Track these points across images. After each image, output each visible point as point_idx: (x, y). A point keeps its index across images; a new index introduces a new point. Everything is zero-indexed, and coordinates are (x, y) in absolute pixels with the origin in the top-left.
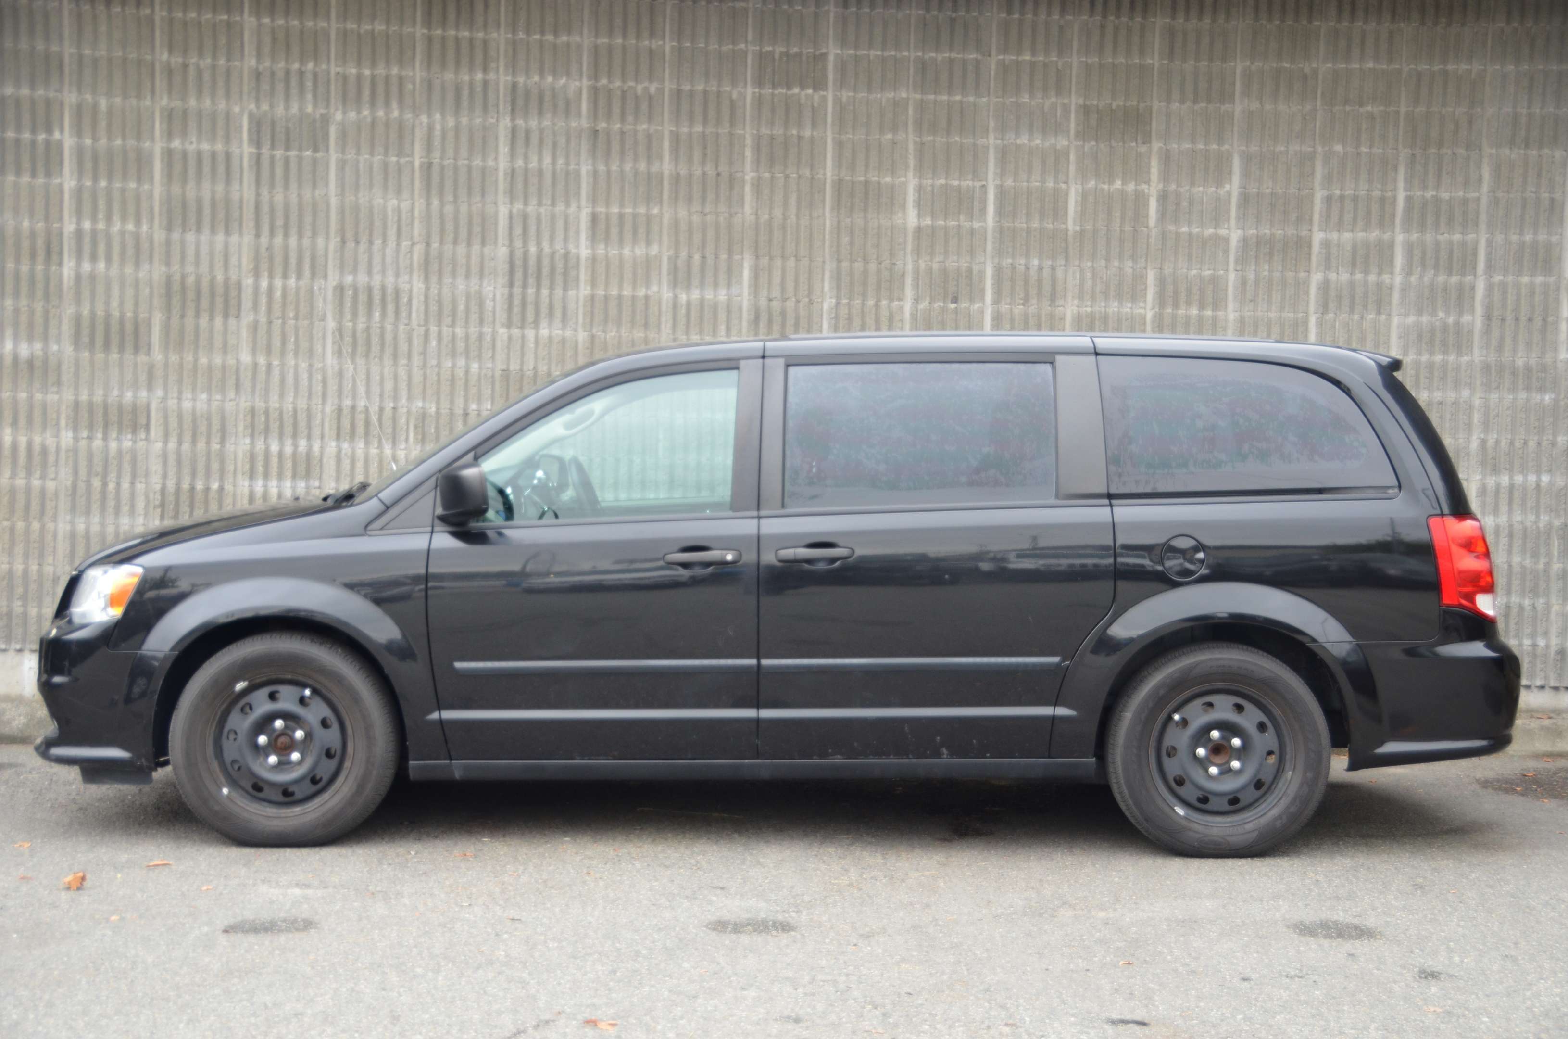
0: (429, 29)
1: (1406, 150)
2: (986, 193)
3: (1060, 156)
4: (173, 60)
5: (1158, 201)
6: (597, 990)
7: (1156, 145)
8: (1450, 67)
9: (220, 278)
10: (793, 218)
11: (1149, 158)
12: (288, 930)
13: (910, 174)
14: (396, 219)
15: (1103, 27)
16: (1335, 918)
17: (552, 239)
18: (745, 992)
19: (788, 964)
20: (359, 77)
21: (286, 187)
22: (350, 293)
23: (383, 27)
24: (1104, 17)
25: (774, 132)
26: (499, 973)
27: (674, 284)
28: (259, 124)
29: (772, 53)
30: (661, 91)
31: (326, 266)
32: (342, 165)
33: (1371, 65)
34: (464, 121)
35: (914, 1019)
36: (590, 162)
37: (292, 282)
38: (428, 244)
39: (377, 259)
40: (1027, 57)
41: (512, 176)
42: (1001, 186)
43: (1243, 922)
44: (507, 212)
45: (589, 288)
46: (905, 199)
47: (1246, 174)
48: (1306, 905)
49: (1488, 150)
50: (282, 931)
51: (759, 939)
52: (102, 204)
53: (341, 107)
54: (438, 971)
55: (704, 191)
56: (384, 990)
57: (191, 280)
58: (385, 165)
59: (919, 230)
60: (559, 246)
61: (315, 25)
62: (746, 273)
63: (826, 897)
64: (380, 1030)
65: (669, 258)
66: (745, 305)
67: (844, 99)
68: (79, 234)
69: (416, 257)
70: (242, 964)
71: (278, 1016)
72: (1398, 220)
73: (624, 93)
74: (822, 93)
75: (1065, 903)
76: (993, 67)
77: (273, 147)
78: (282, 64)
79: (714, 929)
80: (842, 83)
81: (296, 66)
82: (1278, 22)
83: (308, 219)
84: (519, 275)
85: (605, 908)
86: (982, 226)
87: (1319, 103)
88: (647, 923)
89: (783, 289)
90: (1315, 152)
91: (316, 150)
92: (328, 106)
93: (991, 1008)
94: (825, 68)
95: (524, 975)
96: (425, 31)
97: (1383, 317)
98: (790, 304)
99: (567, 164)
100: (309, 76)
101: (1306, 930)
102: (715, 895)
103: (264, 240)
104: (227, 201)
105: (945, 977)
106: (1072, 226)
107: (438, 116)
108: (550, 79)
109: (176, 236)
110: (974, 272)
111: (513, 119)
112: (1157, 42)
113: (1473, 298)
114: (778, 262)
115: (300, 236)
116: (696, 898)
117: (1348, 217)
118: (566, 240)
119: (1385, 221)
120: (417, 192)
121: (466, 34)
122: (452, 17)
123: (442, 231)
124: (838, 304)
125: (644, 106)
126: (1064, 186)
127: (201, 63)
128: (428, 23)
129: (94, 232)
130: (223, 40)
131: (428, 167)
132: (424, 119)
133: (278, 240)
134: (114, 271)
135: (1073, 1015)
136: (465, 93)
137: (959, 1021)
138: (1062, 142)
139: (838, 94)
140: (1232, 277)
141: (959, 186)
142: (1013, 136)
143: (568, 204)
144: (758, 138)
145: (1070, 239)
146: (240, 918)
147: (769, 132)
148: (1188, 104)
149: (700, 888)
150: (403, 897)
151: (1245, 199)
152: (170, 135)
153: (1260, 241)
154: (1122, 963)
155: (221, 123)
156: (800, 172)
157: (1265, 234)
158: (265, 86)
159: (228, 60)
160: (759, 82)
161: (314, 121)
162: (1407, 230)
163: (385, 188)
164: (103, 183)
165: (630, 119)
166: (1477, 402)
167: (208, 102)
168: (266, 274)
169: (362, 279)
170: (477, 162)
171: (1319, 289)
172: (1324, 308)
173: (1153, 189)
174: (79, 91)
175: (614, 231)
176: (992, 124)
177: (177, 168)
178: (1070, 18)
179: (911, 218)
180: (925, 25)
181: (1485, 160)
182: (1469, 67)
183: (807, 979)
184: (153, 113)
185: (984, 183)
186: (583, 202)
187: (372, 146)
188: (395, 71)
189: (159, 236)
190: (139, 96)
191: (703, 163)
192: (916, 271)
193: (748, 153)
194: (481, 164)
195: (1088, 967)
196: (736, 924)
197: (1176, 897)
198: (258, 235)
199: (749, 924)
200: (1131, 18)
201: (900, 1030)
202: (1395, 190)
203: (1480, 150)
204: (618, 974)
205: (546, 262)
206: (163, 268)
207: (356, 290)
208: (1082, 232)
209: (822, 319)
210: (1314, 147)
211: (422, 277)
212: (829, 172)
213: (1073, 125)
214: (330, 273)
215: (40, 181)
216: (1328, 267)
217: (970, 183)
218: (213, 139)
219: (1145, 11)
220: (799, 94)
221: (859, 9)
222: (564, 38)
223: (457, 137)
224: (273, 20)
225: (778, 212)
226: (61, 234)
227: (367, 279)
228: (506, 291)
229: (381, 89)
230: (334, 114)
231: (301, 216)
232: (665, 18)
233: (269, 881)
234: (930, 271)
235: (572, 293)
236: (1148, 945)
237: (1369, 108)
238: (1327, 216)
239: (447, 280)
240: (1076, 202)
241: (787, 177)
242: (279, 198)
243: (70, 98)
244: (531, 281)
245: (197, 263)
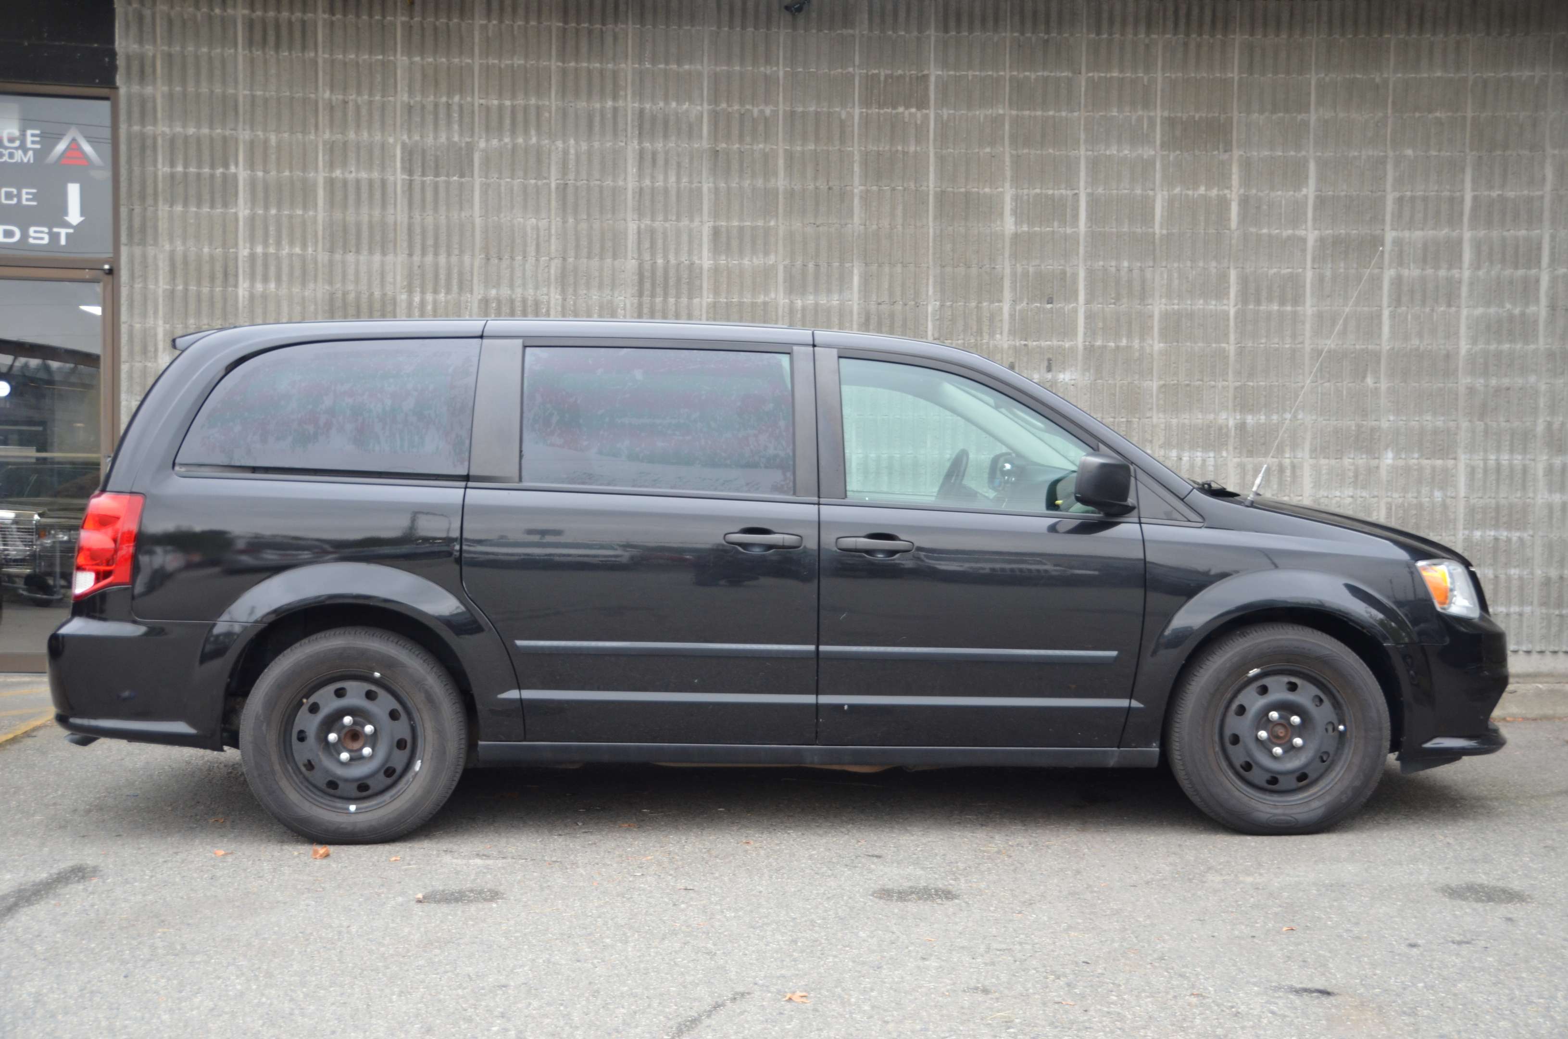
0: (564, 62)
1: (1473, 153)
2: (1078, 201)
3: (1148, 165)
4: (334, 98)
5: (1239, 205)
6: (783, 961)
7: (1237, 153)
8: (1514, 74)
9: (377, 294)
10: (900, 227)
11: (1231, 165)
12: (476, 900)
13: (1007, 185)
14: (535, 236)
15: (1186, 45)
16: (1479, 881)
17: (677, 253)
18: (927, 963)
19: (961, 933)
20: (501, 108)
21: (436, 209)
22: (494, 305)
23: (522, 62)
24: (1188, 35)
25: (881, 149)
26: (685, 944)
27: (791, 290)
28: (411, 153)
29: (878, 75)
30: (775, 113)
31: (472, 281)
32: (485, 188)
33: (1439, 74)
34: (596, 145)
35: (1099, 990)
36: (711, 179)
37: (442, 296)
38: (564, 259)
39: (518, 273)
40: (1115, 74)
41: (640, 195)
42: (1092, 194)
43: (1390, 886)
44: (635, 227)
45: (711, 296)
46: (1003, 208)
47: (1322, 178)
48: (1447, 868)
49: (1550, 151)
50: (471, 901)
51: (925, 907)
52: (272, 229)
53: (484, 136)
54: (627, 942)
55: (817, 204)
56: (578, 961)
57: (352, 296)
58: (525, 188)
59: (1016, 236)
60: (684, 258)
61: (461, 62)
62: (856, 279)
63: (979, 864)
64: (584, 1003)
65: (785, 267)
66: (855, 308)
67: (945, 117)
68: (252, 257)
69: (552, 271)
70: (439, 934)
71: (483, 988)
72: (1466, 219)
73: (742, 115)
74: (924, 111)
75: (1210, 868)
76: (1083, 83)
77: (424, 174)
78: (431, 98)
79: (881, 898)
80: (943, 101)
81: (444, 99)
82: (1350, 36)
83: (456, 239)
84: (647, 285)
85: (771, 877)
86: (1075, 232)
87: (1390, 111)
88: (815, 892)
89: (891, 294)
90: (1386, 157)
91: (462, 176)
92: (472, 136)
93: (1171, 977)
94: (927, 88)
95: (709, 945)
96: (560, 64)
97: (1453, 309)
98: (898, 307)
99: (691, 182)
100: (456, 108)
101: (1454, 893)
102: (873, 863)
103: (416, 259)
104: (383, 224)
105: (1116, 945)
106: (1158, 229)
107: (572, 142)
108: (674, 105)
109: (338, 257)
110: (1068, 275)
111: (640, 143)
112: (1236, 56)
113: (1538, 290)
114: (887, 269)
115: (449, 254)
116: (855, 867)
117: (1419, 216)
118: (690, 252)
119: (1454, 220)
120: (553, 212)
121: (598, 65)
122: (584, 49)
123: (577, 247)
124: (942, 306)
125: (761, 128)
126: (1151, 193)
127: (359, 99)
128: (562, 55)
129: (266, 255)
130: (378, 78)
131: (563, 189)
132: (560, 144)
133: (429, 258)
134: (284, 291)
135: (1255, 984)
136: (597, 119)
137: (1144, 991)
138: (1147, 152)
139: (940, 112)
140: (1309, 274)
141: (1053, 194)
142: (1103, 148)
143: (692, 220)
144: (866, 155)
145: (1157, 241)
146: (430, 889)
147: (875, 148)
148: (1267, 114)
149: (857, 857)
150: (578, 867)
151: (1321, 202)
152: (331, 166)
153: (1337, 241)
154: (1285, 929)
155: (377, 152)
156: (905, 185)
157: (1340, 234)
158: (417, 119)
159: (383, 96)
160: (866, 102)
161: (461, 148)
162: (1473, 228)
163: (525, 208)
164: (273, 211)
165: (748, 139)
166: (1543, 387)
167: (365, 135)
168: (418, 289)
169: (505, 292)
170: (609, 182)
171: (1392, 284)
172: (1397, 301)
173: (1234, 194)
174: (252, 129)
175: (735, 243)
176: (1083, 136)
177: (339, 196)
178: (1154, 36)
179: (1009, 225)
180: (1019, 46)
181: (1549, 161)
182: (1532, 74)
183: (982, 948)
184: (317, 147)
185: (1076, 191)
186: (705, 218)
187: (513, 170)
188: (533, 101)
189: (323, 257)
190: (304, 132)
191: (815, 178)
192: (1014, 274)
193: (856, 168)
194: (612, 184)
195: (1253, 934)
196: (900, 893)
197: (1316, 861)
198: (410, 255)
199: (912, 893)
200: (1212, 36)
201: (1089, 1001)
202: (1462, 190)
203: (1544, 151)
204: (799, 944)
205: (672, 273)
206: (327, 287)
207: (499, 302)
208: (1169, 236)
209: (927, 320)
210: (1385, 152)
211: (559, 289)
212: (932, 184)
213: (1158, 136)
214: (475, 288)
215: (219, 211)
216: (1401, 264)
217: (1063, 192)
218: (370, 168)
219: (1226, 29)
220: (903, 113)
221: (958, 32)
222: (687, 67)
223: (590, 161)
224: (422, 58)
225: (885, 223)
226: (236, 259)
227: (509, 292)
228: (636, 301)
229: (520, 117)
230: (478, 142)
231: (449, 236)
232: (778, 46)
233: (451, 852)
234: (1026, 274)
235: (696, 301)
236: (1304, 910)
237: (1438, 114)
238: (1398, 216)
239: (582, 292)
240: (1163, 207)
241: (893, 189)
242: (430, 220)
243: (244, 135)
244: (659, 291)
245: (357, 281)
